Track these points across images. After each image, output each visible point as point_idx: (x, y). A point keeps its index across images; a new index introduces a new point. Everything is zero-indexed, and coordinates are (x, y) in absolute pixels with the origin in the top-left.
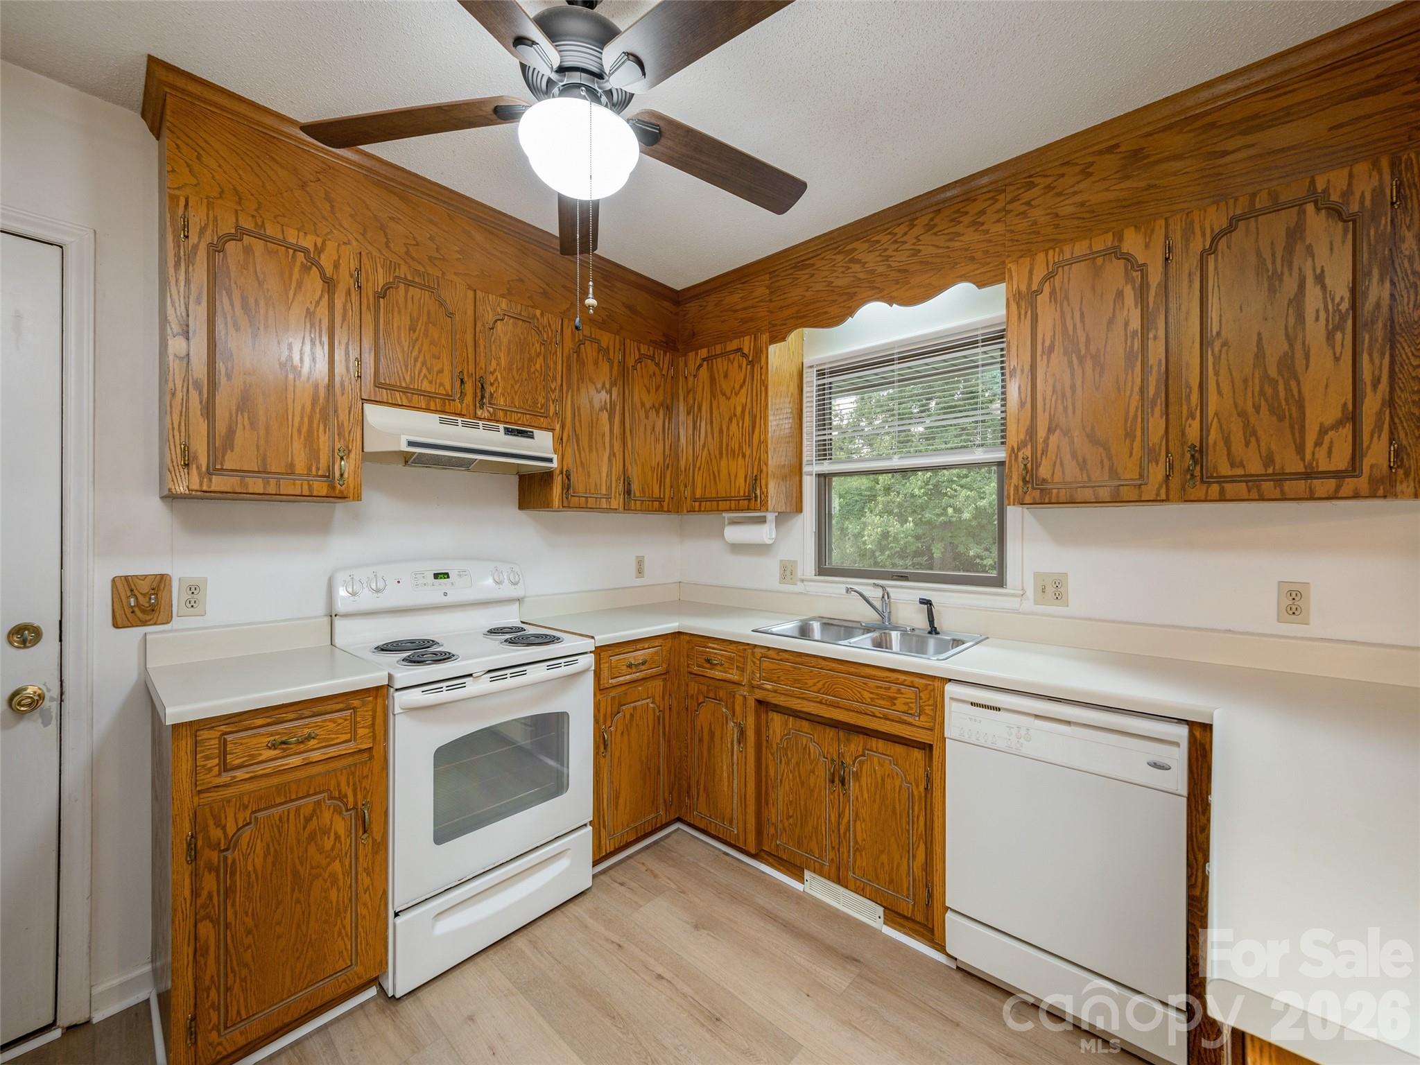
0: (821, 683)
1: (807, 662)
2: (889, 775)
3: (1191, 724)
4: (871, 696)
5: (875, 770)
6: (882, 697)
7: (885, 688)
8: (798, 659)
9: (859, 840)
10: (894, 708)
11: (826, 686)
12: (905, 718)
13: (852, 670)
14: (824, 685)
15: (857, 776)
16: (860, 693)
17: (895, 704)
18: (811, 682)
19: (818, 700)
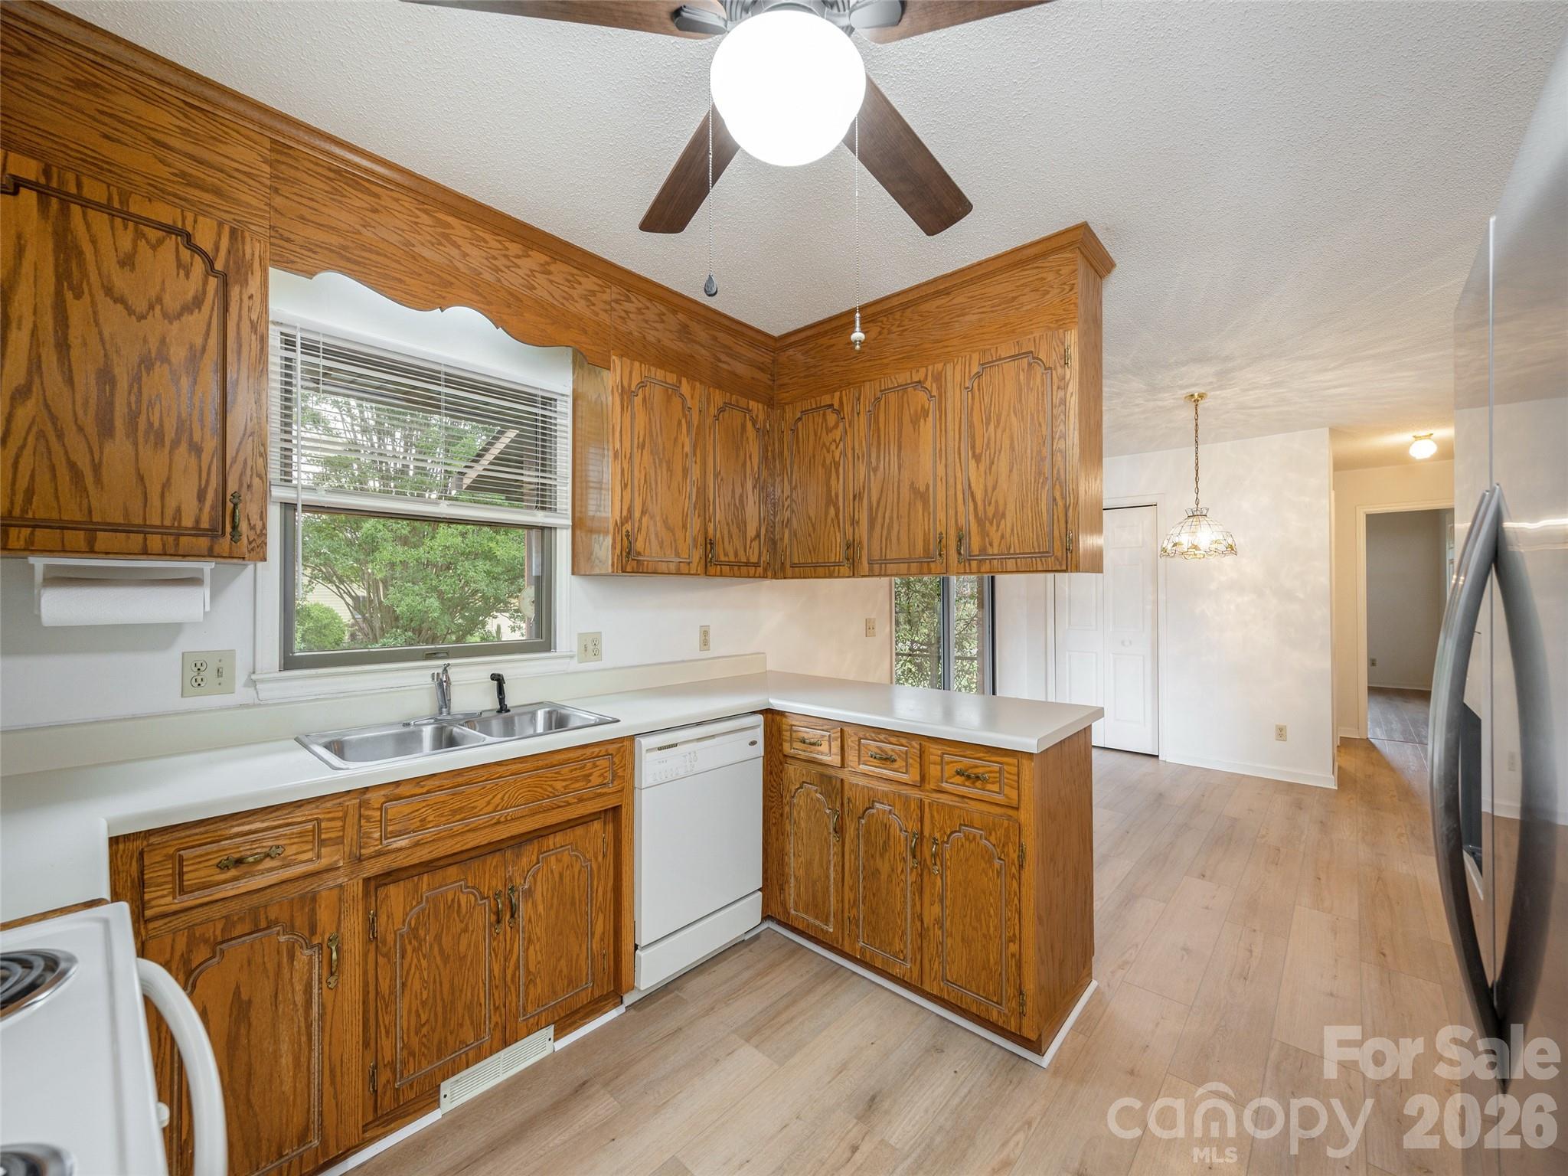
0: (500, 796)
1: (477, 778)
2: (568, 866)
3: (760, 712)
4: (564, 784)
5: (552, 871)
6: (576, 780)
7: (581, 768)
8: (460, 780)
9: (532, 969)
10: (589, 785)
11: (506, 798)
12: (599, 791)
13: (541, 763)
14: (502, 799)
15: (529, 893)
16: (551, 786)
17: (590, 781)
18: (481, 804)
19: (494, 821)
